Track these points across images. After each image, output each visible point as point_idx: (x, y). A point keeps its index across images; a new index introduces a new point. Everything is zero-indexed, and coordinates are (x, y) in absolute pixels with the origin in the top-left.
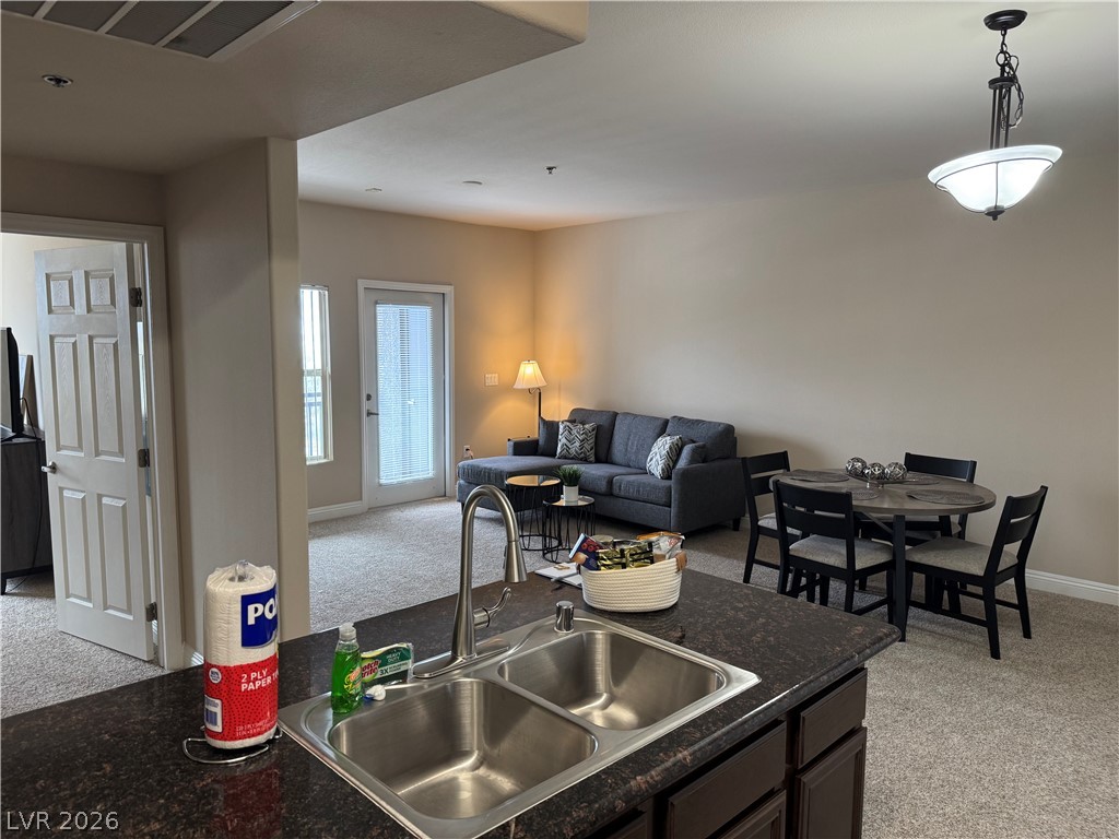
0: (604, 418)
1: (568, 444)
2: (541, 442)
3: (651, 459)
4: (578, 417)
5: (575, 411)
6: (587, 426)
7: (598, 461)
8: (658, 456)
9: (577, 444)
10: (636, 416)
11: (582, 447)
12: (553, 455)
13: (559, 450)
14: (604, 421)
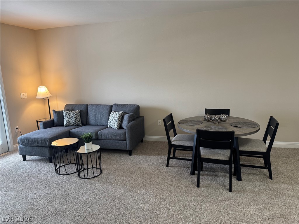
0: (83, 107)
1: (69, 120)
2: (55, 120)
3: (110, 122)
4: (69, 108)
5: (67, 106)
6: (76, 111)
7: (83, 125)
8: (114, 120)
9: (73, 119)
10: (97, 105)
11: (76, 120)
12: (62, 125)
13: (65, 123)
14: (83, 108)
